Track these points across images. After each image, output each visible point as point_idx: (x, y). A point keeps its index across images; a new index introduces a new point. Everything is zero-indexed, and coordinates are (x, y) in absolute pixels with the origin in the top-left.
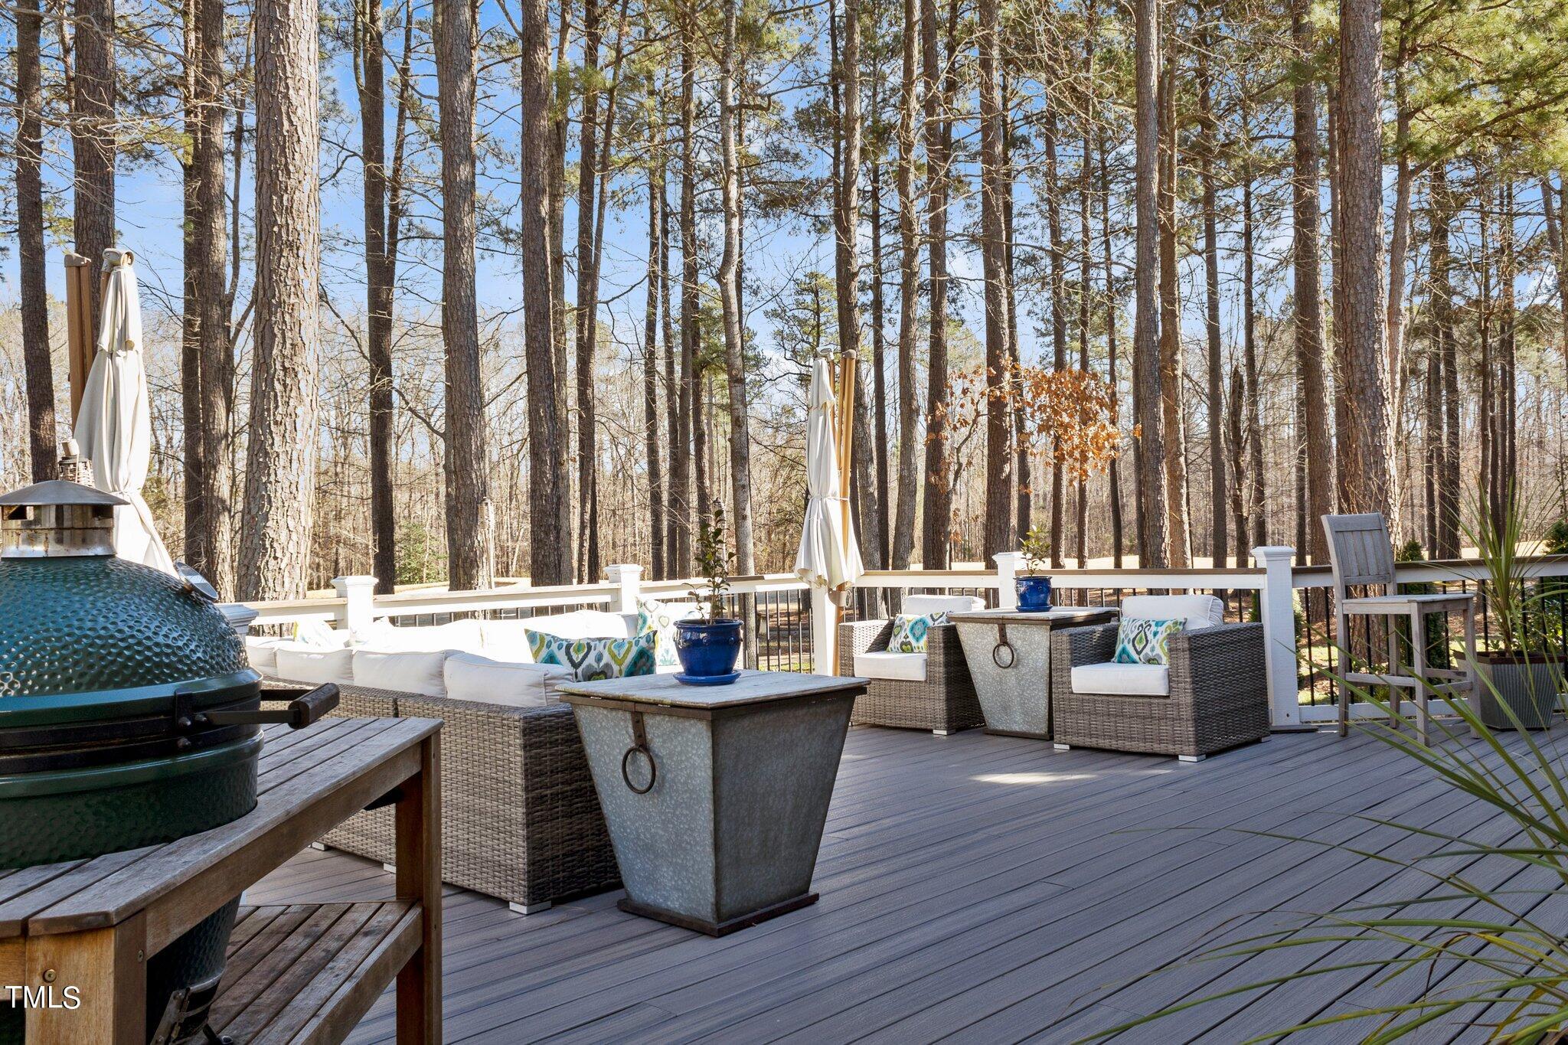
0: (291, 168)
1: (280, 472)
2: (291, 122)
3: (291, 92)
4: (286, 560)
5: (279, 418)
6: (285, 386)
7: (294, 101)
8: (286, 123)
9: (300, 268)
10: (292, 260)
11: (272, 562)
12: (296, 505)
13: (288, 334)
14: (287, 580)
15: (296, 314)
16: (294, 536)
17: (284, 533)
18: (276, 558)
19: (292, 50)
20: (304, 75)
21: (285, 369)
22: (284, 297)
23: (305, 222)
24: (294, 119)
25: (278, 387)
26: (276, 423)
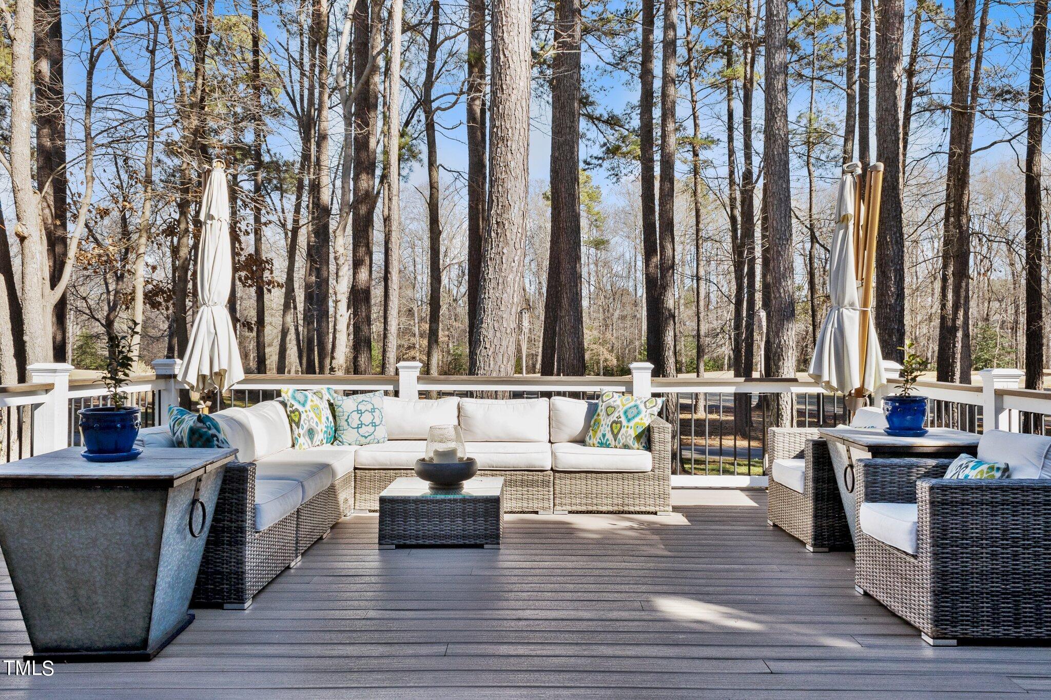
0: (504, 87)
1: (491, 291)
2: (504, 55)
3: (505, 34)
4: (492, 350)
5: (492, 256)
6: (497, 234)
7: (506, 41)
8: (502, 56)
9: (509, 154)
10: (503, 149)
11: (484, 351)
12: (500, 313)
13: (500, 200)
14: (492, 363)
15: (505, 185)
16: (498, 334)
17: (491, 332)
18: (486, 348)
19: (507, 6)
20: (514, 21)
21: (497, 223)
22: (499, 175)
23: (513, 121)
24: (507, 52)
25: (493, 234)
26: (491, 259)
